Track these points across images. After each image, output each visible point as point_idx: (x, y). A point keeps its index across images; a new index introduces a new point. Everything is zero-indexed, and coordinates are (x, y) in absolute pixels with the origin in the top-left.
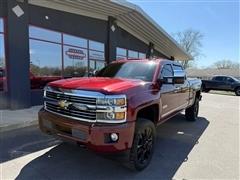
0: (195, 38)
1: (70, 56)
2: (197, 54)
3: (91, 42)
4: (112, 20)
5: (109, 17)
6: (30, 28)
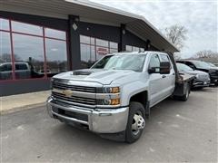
0: (180, 32)
3: (111, 43)
4: (123, 26)
5: (121, 24)
6: (81, 36)
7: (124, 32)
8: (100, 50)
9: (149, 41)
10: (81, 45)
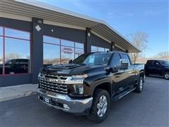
1: (65, 52)
2: (145, 48)
3: (76, 43)
4: (88, 30)
5: (87, 28)
6: (44, 36)
7: (89, 35)
8: (65, 49)
9: (113, 43)
10: (44, 44)
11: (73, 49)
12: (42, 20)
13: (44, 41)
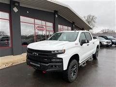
0: (92, 19)
3: (47, 23)
5: (55, 11)
6: (21, 17)
7: (57, 16)
8: (38, 27)
9: (73, 23)
10: (21, 23)
11: (45, 27)
12: (19, 3)
13: (21, 20)
